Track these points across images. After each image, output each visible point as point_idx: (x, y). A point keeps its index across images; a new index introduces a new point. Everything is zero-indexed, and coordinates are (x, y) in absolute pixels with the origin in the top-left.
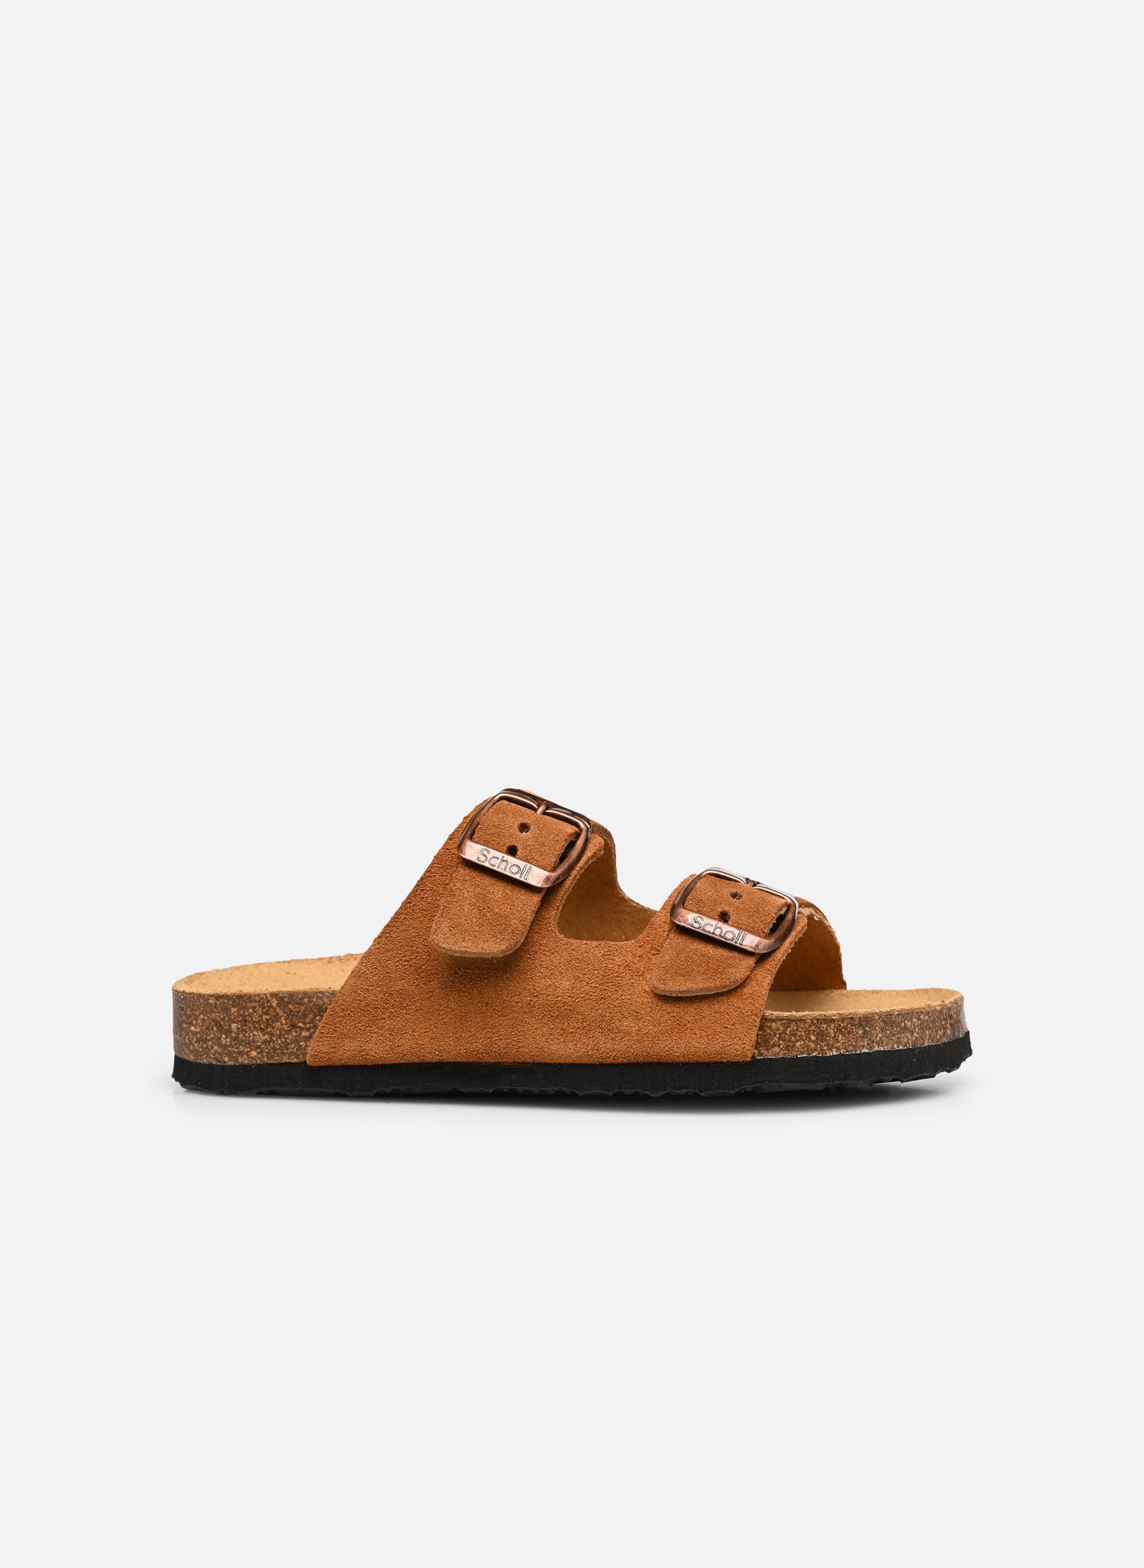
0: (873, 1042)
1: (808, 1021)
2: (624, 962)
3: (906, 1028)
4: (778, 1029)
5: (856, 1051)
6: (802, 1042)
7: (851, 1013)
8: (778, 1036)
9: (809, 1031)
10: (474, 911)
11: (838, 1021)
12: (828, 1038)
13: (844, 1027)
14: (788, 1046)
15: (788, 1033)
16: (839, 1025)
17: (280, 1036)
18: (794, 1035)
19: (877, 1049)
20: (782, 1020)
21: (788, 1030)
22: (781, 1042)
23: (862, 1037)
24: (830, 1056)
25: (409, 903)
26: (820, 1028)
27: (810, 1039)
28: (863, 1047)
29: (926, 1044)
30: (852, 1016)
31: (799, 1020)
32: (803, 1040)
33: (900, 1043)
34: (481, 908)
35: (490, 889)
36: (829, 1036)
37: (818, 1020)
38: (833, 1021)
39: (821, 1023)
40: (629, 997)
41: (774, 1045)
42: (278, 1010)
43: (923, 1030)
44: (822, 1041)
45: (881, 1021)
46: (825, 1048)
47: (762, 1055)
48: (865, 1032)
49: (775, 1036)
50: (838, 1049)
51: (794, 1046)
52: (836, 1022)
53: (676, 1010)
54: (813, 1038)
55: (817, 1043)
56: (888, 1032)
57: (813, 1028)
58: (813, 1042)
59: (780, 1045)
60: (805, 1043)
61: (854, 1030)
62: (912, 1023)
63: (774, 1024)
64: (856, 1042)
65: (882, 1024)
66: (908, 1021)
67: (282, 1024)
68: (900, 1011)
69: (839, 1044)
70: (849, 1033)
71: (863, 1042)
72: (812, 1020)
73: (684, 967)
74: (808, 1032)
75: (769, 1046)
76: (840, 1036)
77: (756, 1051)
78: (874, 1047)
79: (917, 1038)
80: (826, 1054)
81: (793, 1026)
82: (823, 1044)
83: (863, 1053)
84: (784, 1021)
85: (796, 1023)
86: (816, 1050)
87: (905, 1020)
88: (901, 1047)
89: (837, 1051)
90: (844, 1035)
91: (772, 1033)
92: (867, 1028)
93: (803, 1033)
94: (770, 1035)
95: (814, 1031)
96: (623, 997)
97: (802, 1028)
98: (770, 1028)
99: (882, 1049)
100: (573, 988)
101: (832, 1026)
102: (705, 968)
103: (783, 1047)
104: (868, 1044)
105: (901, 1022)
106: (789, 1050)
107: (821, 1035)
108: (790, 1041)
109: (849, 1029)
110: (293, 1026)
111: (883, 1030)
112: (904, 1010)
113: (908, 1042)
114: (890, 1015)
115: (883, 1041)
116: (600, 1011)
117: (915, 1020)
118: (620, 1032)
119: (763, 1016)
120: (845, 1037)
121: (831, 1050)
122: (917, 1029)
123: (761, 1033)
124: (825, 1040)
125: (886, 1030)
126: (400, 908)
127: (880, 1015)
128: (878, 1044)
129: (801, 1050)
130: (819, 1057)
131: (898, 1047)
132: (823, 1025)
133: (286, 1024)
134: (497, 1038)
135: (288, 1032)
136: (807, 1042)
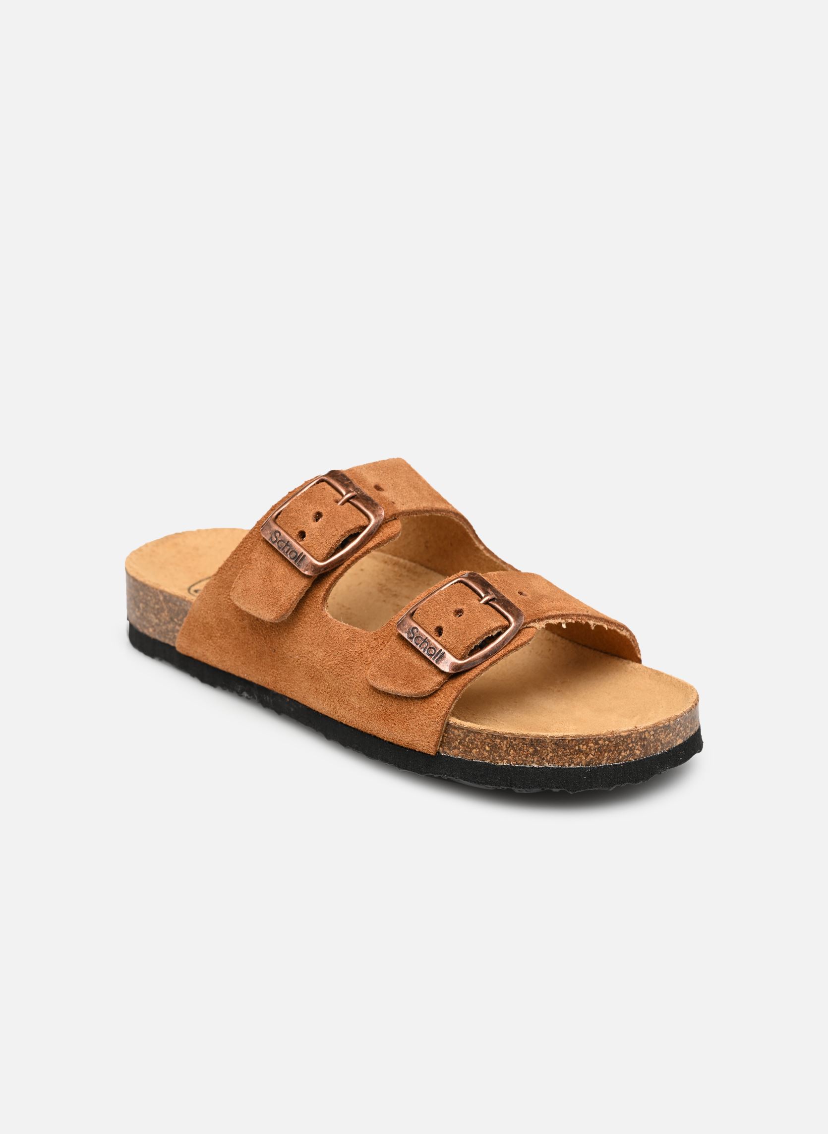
0: (543, 759)
1: (483, 734)
2: (360, 649)
3: (580, 751)
4: (459, 736)
5: (525, 764)
6: (478, 750)
7: (523, 735)
8: (459, 741)
9: (485, 743)
10: (260, 581)
11: (511, 739)
12: (500, 751)
13: (515, 745)
14: (466, 751)
15: (467, 740)
16: (512, 743)
17: (165, 624)
18: (472, 743)
19: (547, 765)
20: (463, 729)
21: (468, 738)
22: (460, 746)
23: (533, 754)
24: (502, 766)
25: (235, 554)
26: (494, 742)
27: (485, 749)
28: (533, 762)
29: (604, 763)
30: (524, 737)
31: (477, 733)
32: (479, 749)
33: (572, 762)
34: (265, 580)
35: (276, 565)
36: (502, 749)
37: (493, 735)
38: (506, 738)
39: (495, 738)
40: (356, 680)
41: (455, 747)
42: (164, 604)
43: (601, 752)
44: (495, 752)
45: (553, 744)
46: (497, 758)
47: (445, 753)
48: (536, 751)
49: (457, 740)
50: (508, 761)
51: (471, 752)
52: (509, 739)
53: (384, 701)
54: (487, 748)
55: (491, 753)
56: (560, 753)
57: (487, 740)
58: (487, 751)
59: (459, 749)
60: (480, 751)
61: (525, 748)
62: (587, 746)
63: (456, 731)
64: (526, 757)
65: (553, 746)
66: (583, 745)
67: (165, 615)
68: (574, 737)
69: (510, 757)
70: (520, 749)
71: (534, 758)
72: (487, 734)
73: (392, 669)
74: (483, 743)
75: (451, 747)
76: (512, 751)
77: (441, 748)
78: (544, 763)
79: (592, 759)
80: (498, 763)
81: (471, 736)
82: (495, 755)
83: (531, 768)
84: (465, 731)
85: (475, 734)
86: (489, 758)
87: (579, 744)
88: (572, 766)
89: (507, 762)
90: (515, 751)
91: (454, 737)
92: (537, 748)
93: (479, 743)
94: (453, 738)
95: (489, 743)
96: (352, 679)
97: (479, 739)
98: (453, 733)
99: (552, 766)
100: (324, 660)
101: (505, 742)
102: (406, 674)
103: (462, 750)
104: (538, 761)
105: (575, 745)
106: (466, 754)
107: (495, 748)
108: (468, 747)
109: (520, 747)
110: (172, 619)
111: (553, 751)
112: (579, 736)
113: (581, 762)
114: (563, 740)
115: (554, 759)
116: (337, 684)
117: (592, 745)
118: (348, 704)
119: (448, 722)
120: (516, 752)
121: (502, 760)
122: (593, 752)
123: (446, 735)
124: (498, 752)
125: (558, 751)
126: (230, 557)
127: (552, 739)
128: (548, 761)
129: (475, 756)
130: (491, 765)
131: (569, 765)
132: (497, 740)
133: (167, 616)
134: (279, 679)
135: (169, 623)
136: (482, 750)
